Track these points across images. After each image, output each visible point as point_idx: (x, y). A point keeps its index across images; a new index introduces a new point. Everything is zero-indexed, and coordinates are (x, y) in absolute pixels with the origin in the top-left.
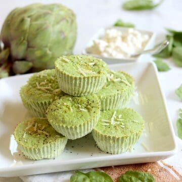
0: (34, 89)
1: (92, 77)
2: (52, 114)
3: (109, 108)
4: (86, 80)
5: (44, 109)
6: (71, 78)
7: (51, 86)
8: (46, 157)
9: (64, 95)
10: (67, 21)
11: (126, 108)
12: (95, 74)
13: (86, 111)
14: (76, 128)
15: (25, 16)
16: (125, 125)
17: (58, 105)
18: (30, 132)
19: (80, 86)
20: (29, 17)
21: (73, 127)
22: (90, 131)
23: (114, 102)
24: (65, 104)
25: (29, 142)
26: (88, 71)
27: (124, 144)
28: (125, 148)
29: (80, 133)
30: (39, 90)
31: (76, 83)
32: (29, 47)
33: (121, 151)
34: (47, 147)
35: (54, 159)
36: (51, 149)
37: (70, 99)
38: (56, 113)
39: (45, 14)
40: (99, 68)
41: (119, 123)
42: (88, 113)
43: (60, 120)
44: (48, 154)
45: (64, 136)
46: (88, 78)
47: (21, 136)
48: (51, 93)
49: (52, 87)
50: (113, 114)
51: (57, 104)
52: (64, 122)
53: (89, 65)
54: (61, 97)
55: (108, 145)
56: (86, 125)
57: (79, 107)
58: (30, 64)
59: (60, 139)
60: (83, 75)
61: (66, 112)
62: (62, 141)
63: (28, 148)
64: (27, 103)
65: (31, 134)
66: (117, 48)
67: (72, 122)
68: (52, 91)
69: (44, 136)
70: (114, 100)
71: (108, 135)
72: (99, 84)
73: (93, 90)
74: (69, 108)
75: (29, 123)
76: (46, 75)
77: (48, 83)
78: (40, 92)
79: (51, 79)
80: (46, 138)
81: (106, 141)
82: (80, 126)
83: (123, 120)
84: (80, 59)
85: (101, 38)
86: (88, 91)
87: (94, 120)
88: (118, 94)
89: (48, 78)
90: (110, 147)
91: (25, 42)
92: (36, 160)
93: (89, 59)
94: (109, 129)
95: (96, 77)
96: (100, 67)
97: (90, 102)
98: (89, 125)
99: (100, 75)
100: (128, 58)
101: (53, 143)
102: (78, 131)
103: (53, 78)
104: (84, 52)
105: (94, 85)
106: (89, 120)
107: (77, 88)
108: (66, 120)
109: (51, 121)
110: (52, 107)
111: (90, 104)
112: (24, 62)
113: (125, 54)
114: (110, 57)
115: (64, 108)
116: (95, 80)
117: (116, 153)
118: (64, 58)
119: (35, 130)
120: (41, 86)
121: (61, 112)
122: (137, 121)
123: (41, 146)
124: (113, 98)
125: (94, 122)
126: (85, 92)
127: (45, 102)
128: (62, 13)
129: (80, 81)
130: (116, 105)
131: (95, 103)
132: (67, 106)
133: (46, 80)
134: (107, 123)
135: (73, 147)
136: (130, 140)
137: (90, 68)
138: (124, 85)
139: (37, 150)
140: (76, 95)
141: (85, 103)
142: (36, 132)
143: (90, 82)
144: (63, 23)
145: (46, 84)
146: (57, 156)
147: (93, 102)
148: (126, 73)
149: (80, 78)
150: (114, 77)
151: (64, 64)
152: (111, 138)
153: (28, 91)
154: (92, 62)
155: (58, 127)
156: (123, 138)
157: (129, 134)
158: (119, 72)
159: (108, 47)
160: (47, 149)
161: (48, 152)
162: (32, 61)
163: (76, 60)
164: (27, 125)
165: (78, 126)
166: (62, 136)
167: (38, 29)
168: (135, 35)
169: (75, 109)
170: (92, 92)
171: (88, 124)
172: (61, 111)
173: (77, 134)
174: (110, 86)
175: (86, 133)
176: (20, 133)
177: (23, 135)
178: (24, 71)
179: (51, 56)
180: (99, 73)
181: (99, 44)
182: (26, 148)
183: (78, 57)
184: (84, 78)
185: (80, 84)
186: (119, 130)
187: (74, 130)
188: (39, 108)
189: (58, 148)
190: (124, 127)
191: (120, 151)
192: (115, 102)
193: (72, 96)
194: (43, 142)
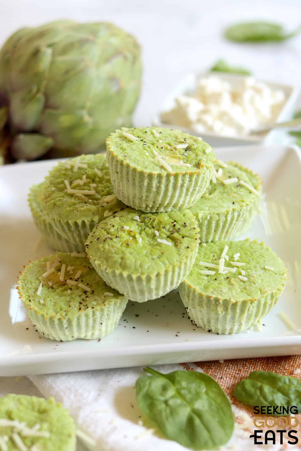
0: (62, 194)
1: (184, 175)
2: (98, 249)
3: (214, 238)
4: (172, 179)
5: (79, 235)
6: (142, 174)
7: (95, 189)
8: (83, 336)
9: (122, 209)
10: (126, 58)
11: (247, 240)
12: (189, 168)
13: (170, 243)
14: (149, 279)
15: (42, 43)
16: (248, 276)
17: (112, 230)
18: (50, 284)
19: (158, 193)
20: (50, 46)
21: (144, 277)
22: (175, 286)
23: (224, 227)
24: (127, 228)
25: (50, 304)
26: (174, 162)
27: (246, 315)
28: (247, 322)
29: (157, 289)
30: (72, 195)
31: (150, 184)
32: (47, 106)
33: (239, 329)
34: (87, 316)
35: (99, 340)
36: (94, 321)
37: (137, 218)
38: (107, 246)
39: (83, 42)
40: (197, 155)
41: (234, 270)
42: (174, 249)
43: (115, 262)
44: (86, 331)
45: (122, 295)
46: (176, 176)
47: (31, 292)
48: (94, 204)
49: (98, 192)
50: (222, 250)
51: (109, 226)
52: (124, 266)
53: (175, 149)
54: (115, 212)
55: (213, 315)
56: (170, 274)
57: (155, 236)
58: (49, 142)
59: (114, 300)
60: (165, 169)
61: (128, 245)
62: (118, 305)
63: (47, 317)
64: (44, 221)
65: (52, 288)
66: (223, 116)
67: (141, 266)
68: (97, 200)
69: (79, 292)
70: (225, 222)
71: (214, 296)
72: (197, 189)
73: (184, 202)
74: (134, 237)
75: (48, 264)
76: (85, 166)
77: (89, 183)
78: (73, 200)
79: (95, 175)
80: (84, 296)
81: (208, 307)
82: (158, 275)
83: (243, 264)
84: (157, 135)
85: (188, 94)
86: (174, 202)
87: (186, 263)
88: (234, 210)
89: (90, 172)
90: (217, 319)
91: (40, 96)
92: (61, 341)
93: (177, 138)
94: (216, 283)
95: (191, 175)
96: (200, 153)
97: (178, 226)
98: (176, 274)
99: (201, 171)
100: (244, 136)
101: (98, 308)
102: (153, 285)
103: (99, 173)
104: (157, 121)
105: (188, 190)
106: (176, 263)
107: (152, 195)
108: (128, 262)
109: (97, 262)
110: (99, 232)
111: (178, 231)
112: (36, 138)
113: (240, 128)
114: (210, 133)
115: (125, 236)
116: (190, 181)
117: (227, 332)
118: (125, 132)
119: (62, 279)
120: (74, 188)
121: (119, 245)
122: (272, 269)
123: (74, 314)
124: (223, 219)
125: (185, 268)
126: (168, 204)
127: (84, 222)
128: (116, 41)
129: (160, 182)
130: (227, 232)
131: (188, 228)
132: (130, 232)
133: (84, 177)
134: (210, 269)
135: (137, 316)
136: (258, 307)
137: (178, 155)
138: (246, 193)
139: (65, 322)
140: (149, 209)
141: (168, 227)
142: (64, 284)
143: (179, 184)
144: (118, 61)
145: (85, 184)
146: (106, 335)
147: (185, 225)
148: (244, 167)
149: (160, 176)
150: (224, 174)
151: (125, 145)
152: (221, 301)
153: (48, 197)
154: (181, 143)
155: (111, 275)
156: (244, 303)
157: (258, 296)
158: (230, 164)
159: (205, 112)
160: (87, 321)
161: (87, 325)
162: (53, 135)
163: (149, 138)
164: (43, 268)
165: (153, 277)
166: (117, 294)
167: (67, 72)
168: (258, 91)
169: (147, 239)
170: (182, 206)
171: (173, 272)
172: (117, 244)
173: (150, 291)
174: (216, 193)
175: (168, 290)
176: (30, 286)
177: (36, 290)
178: (35, 154)
179: (90, 126)
180: (198, 165)
181: (187, 105)
182: (43, 316)
183: (154, 131)
184: (168, 176)
185: (158, 188)
186: (237, 286)
187: (144, 283)
188: (70, 235)
189: (108, 319)
190: (245, 279)
191: (236, 328)
192: (227, 226)
193: (141, 212)
194: (77, 305)
